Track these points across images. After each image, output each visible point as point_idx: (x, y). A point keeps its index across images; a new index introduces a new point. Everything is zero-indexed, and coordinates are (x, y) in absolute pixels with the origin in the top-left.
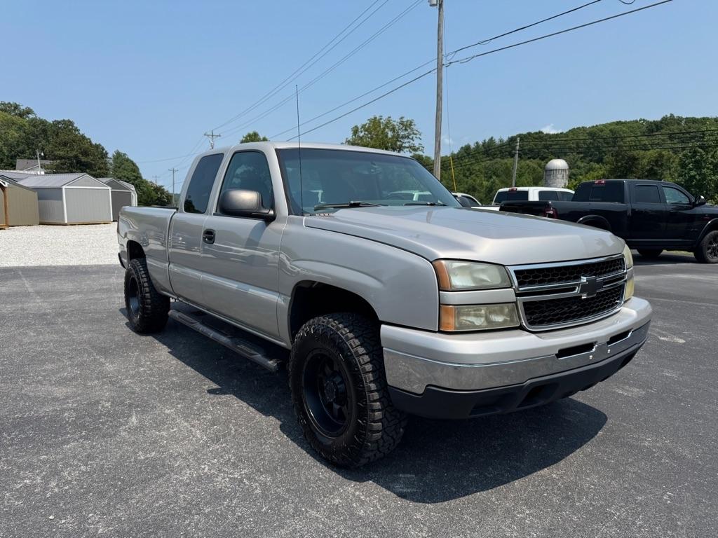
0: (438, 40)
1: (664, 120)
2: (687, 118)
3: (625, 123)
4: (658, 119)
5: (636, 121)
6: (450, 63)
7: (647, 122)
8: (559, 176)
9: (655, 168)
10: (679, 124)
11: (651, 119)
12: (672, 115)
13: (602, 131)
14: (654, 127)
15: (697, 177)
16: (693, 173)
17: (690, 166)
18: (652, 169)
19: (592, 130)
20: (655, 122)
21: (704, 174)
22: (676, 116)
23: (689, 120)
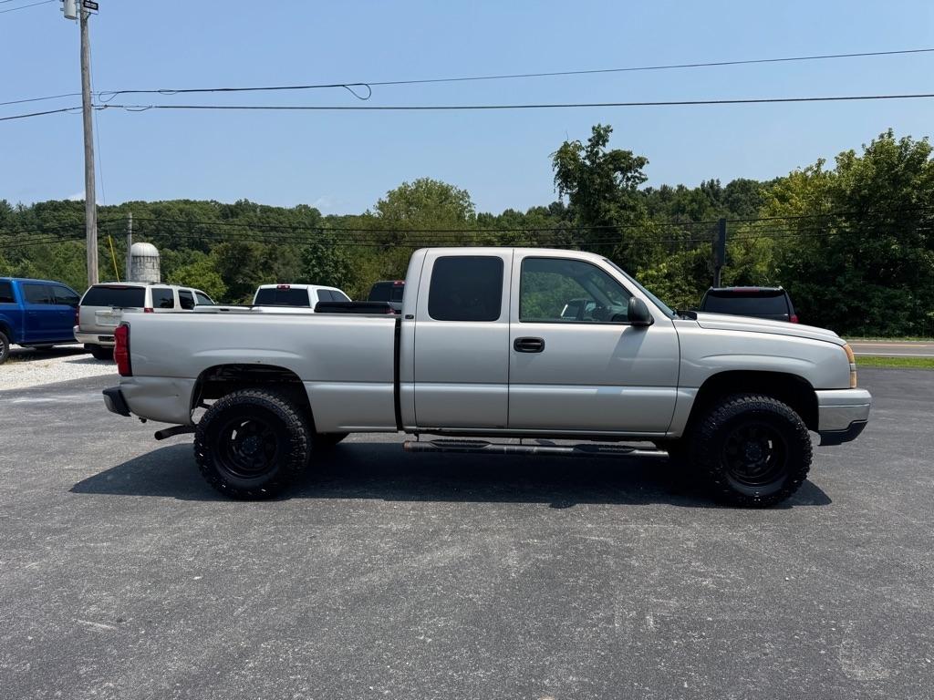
0: (83, 69)
1: (239, 204)
2: (261, 206)
3: (194, 203)
4: (233, 203)
5: (207, 203)
6: (106, 106)
7: (220, 205)
8: (148, 265)
9: (270, 261)
10: (255, 211)
11: (224, 203)
12: (246, 200)
13: (169, 210)
14: (228, 211)
15: (321, 274)
16: (317, 270)
17: (314, 262)
18: (266, 262)
19: (155, 206)
20: (228, 206)
21: (327, 271)
22: (250, 202)
23: (266, 210)
